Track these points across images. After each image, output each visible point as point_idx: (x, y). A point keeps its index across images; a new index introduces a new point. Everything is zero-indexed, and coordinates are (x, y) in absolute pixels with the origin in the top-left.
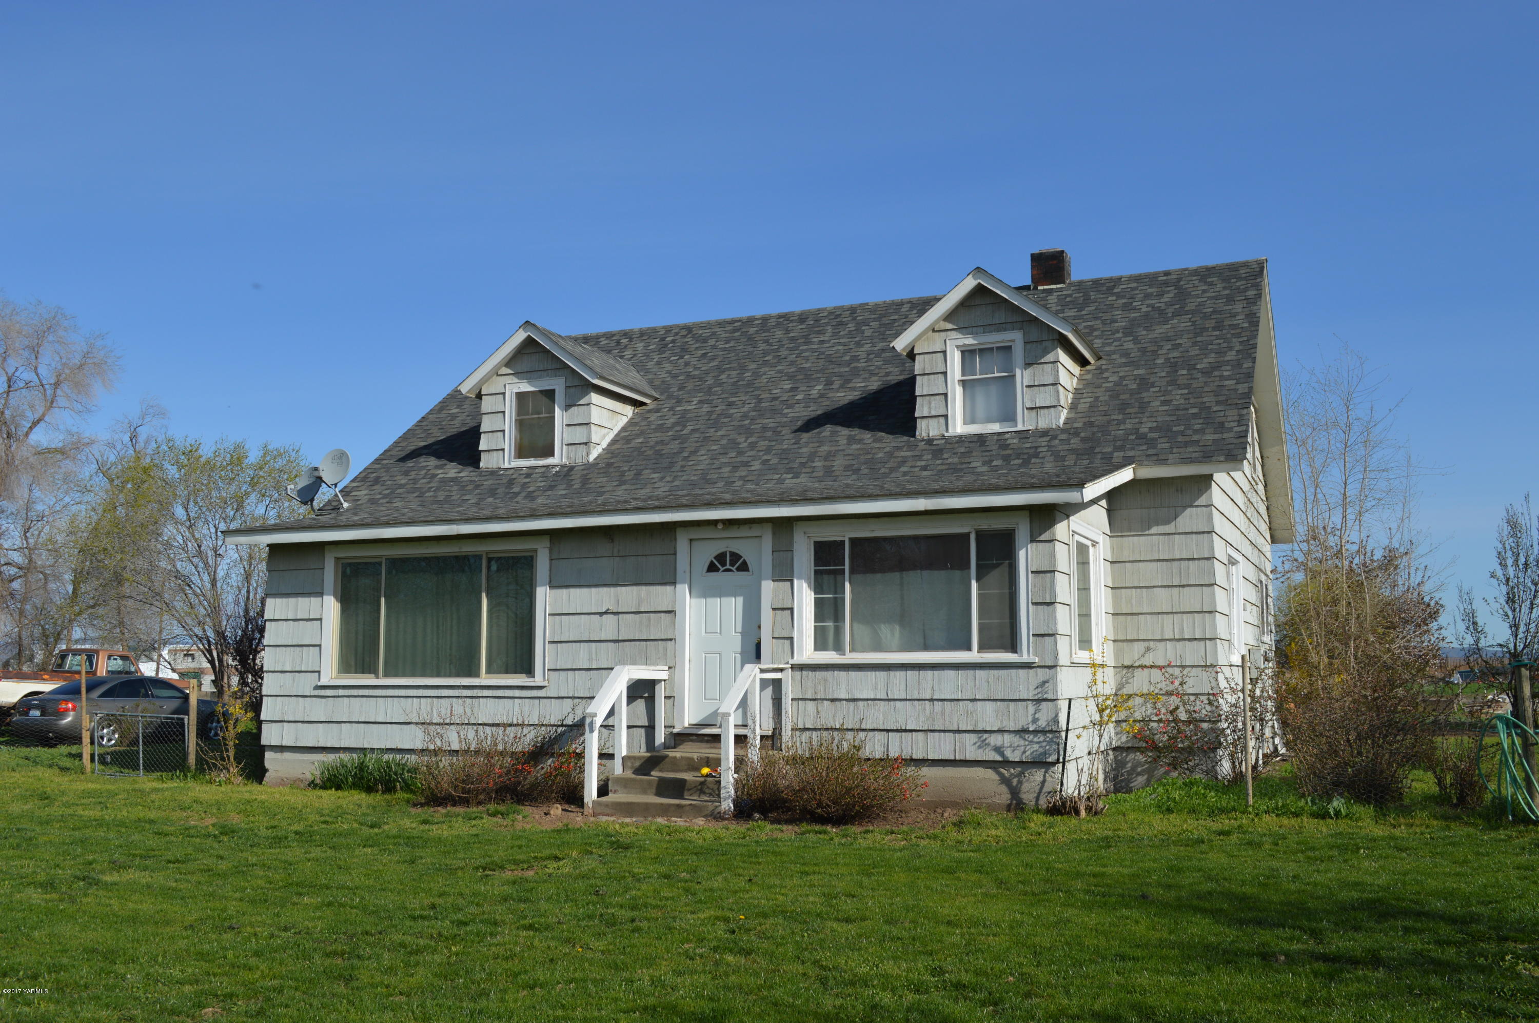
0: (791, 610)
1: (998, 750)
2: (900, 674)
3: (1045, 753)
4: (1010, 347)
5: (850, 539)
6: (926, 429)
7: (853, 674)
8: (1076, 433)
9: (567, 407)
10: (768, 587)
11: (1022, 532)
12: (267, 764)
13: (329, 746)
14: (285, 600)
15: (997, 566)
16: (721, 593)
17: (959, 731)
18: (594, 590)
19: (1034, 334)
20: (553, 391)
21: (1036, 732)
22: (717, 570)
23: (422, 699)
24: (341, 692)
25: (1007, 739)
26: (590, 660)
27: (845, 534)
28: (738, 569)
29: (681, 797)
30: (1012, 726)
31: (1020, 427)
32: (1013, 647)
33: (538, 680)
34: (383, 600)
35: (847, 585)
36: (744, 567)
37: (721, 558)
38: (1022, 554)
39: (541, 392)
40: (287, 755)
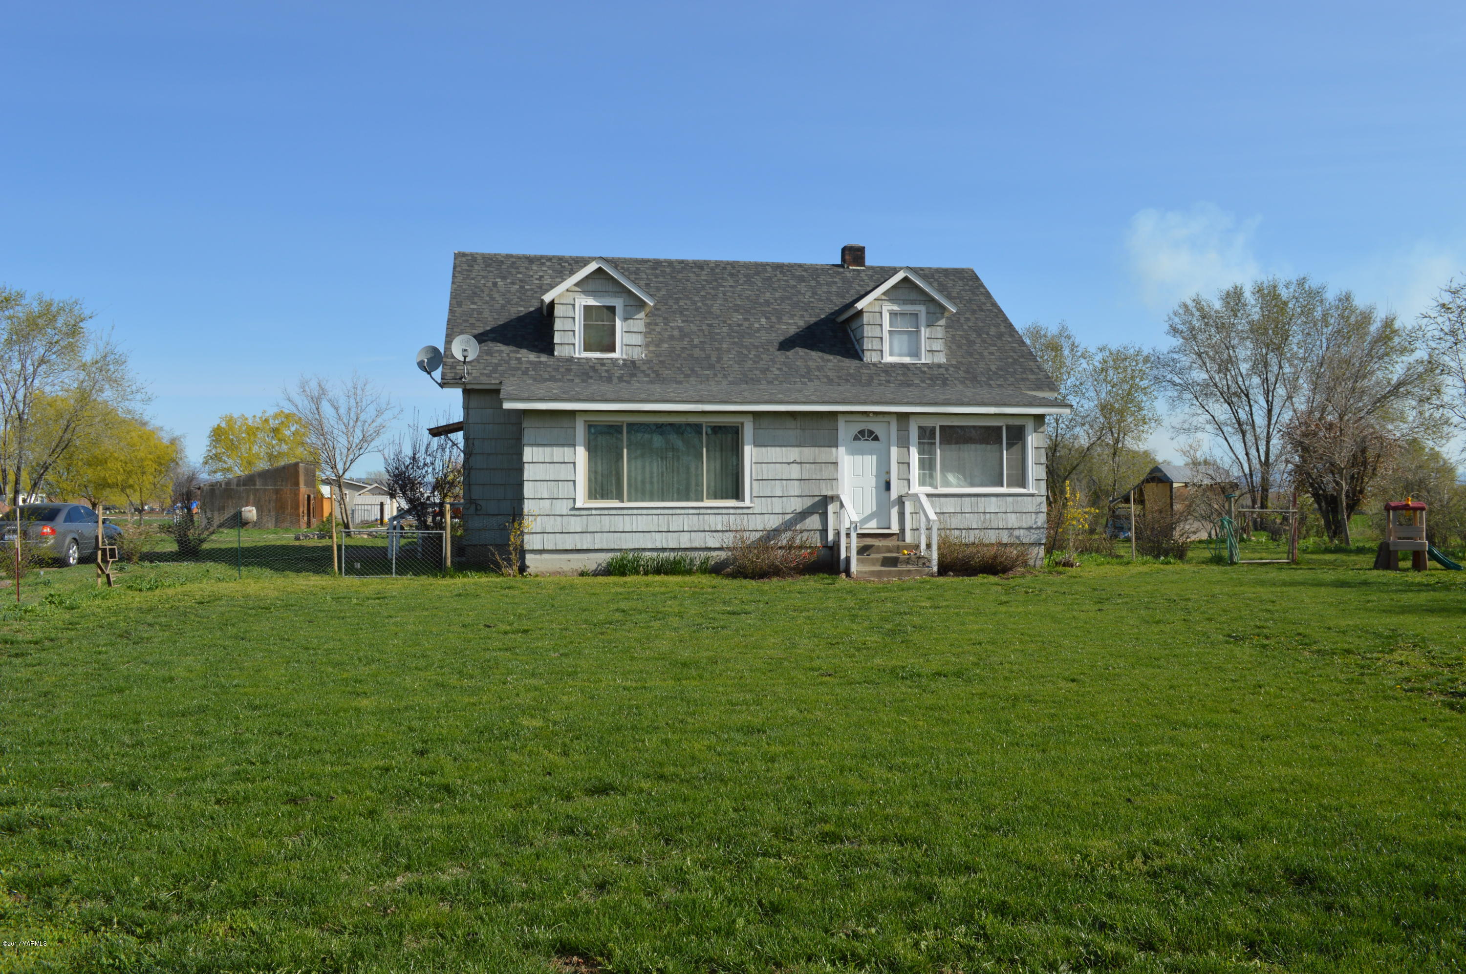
0: (909, 464)
1: (1018, 538)
2: (967, 499)
3: (1040, 539)
4: (917, 314)
5: (941, 427)
6: (870, 357)
7: (942, 500)
8: (957, 368)
9: (626, 319)
10: (894, 450)
11: (1030, 426)
12: (527, 563)
13: (585, 548)
14: (541, 449)
15: (1016, 444)
16: (862, 453)
17: (998, 529)
18: (784, 449)
19: (932, 309)
20: (614, 307)
21: (1036, 528)
22: (860, 439)
23: (660, 517)
24: (594, 512)
25: (1022, 531)
26: (783, 491)
27: (938, 423)
28: (873, 440)
29: (896, 566)
30: (1025, 526)
31: (923, 361)
32: (1023, 485)
33: (747, 502)
34: (625, 451)
35: (938, 451)
36: (876, 438)
37: (862, 432)
38: (1030, 438)
39: (604, 306)
40: (546, 556)
